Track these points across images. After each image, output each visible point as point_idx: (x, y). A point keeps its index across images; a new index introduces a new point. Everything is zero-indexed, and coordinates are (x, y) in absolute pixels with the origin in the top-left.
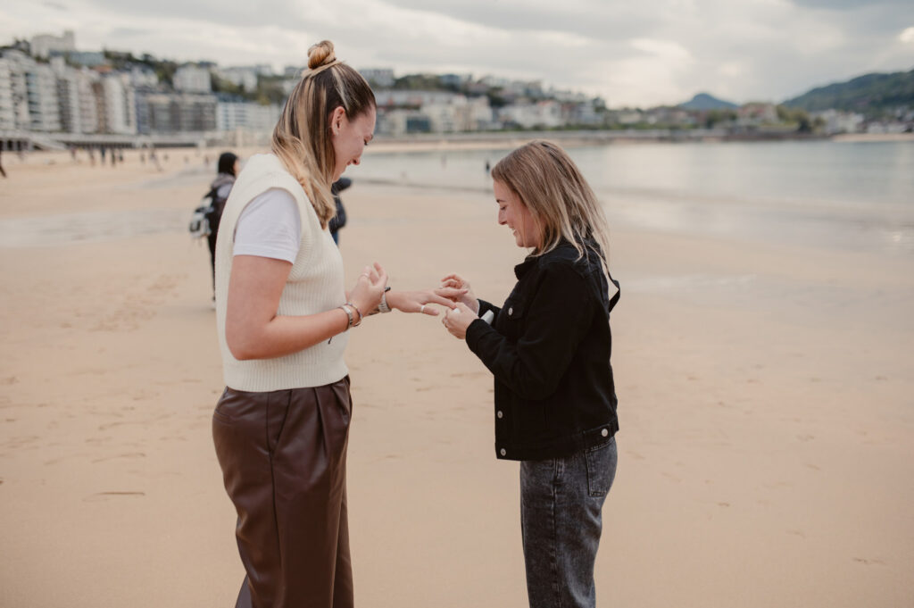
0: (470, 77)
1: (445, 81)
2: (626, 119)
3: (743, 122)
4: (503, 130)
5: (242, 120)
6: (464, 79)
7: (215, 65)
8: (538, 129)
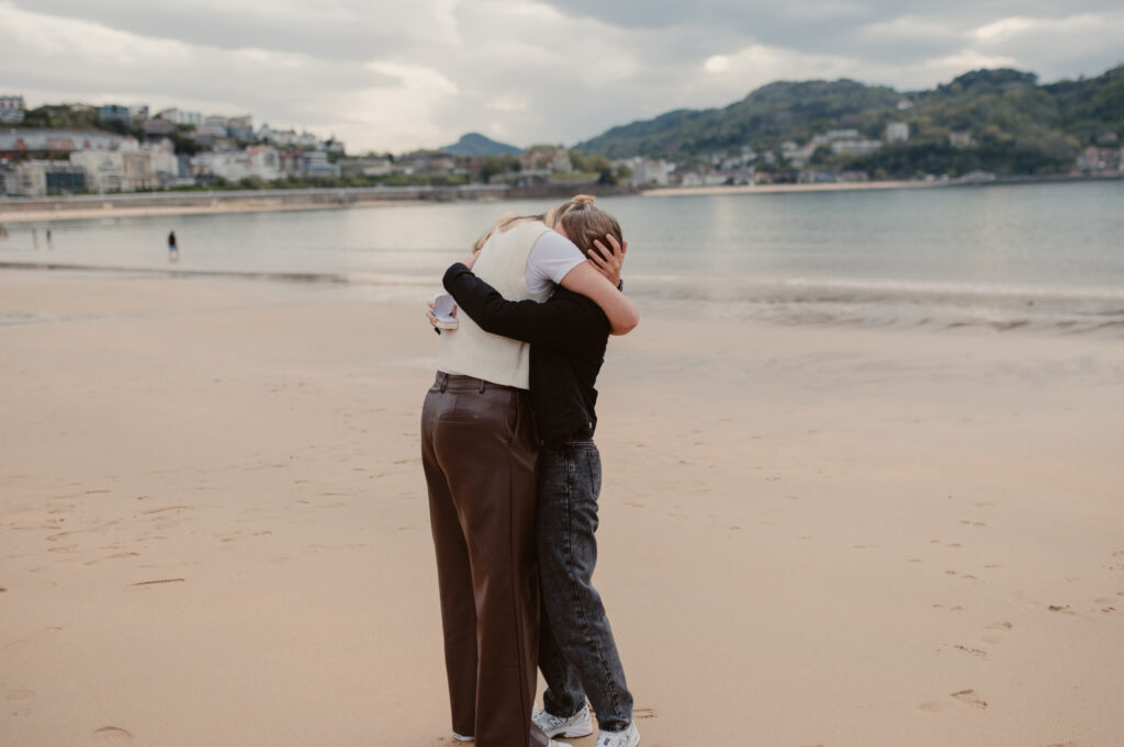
0: (146, 109)
2: (372, 170)
4: (197, 187)
6: (134, 113)
8: (248, 184)
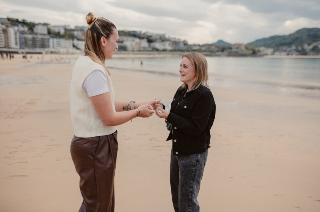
0: (141, 32)
1: (132, 33)
2: (195, 48)
3: (234, 50)
4: (152, 51)
5: (59, 45)
6: (138, 33)
7: (49, 24)
8: (164, 50)
